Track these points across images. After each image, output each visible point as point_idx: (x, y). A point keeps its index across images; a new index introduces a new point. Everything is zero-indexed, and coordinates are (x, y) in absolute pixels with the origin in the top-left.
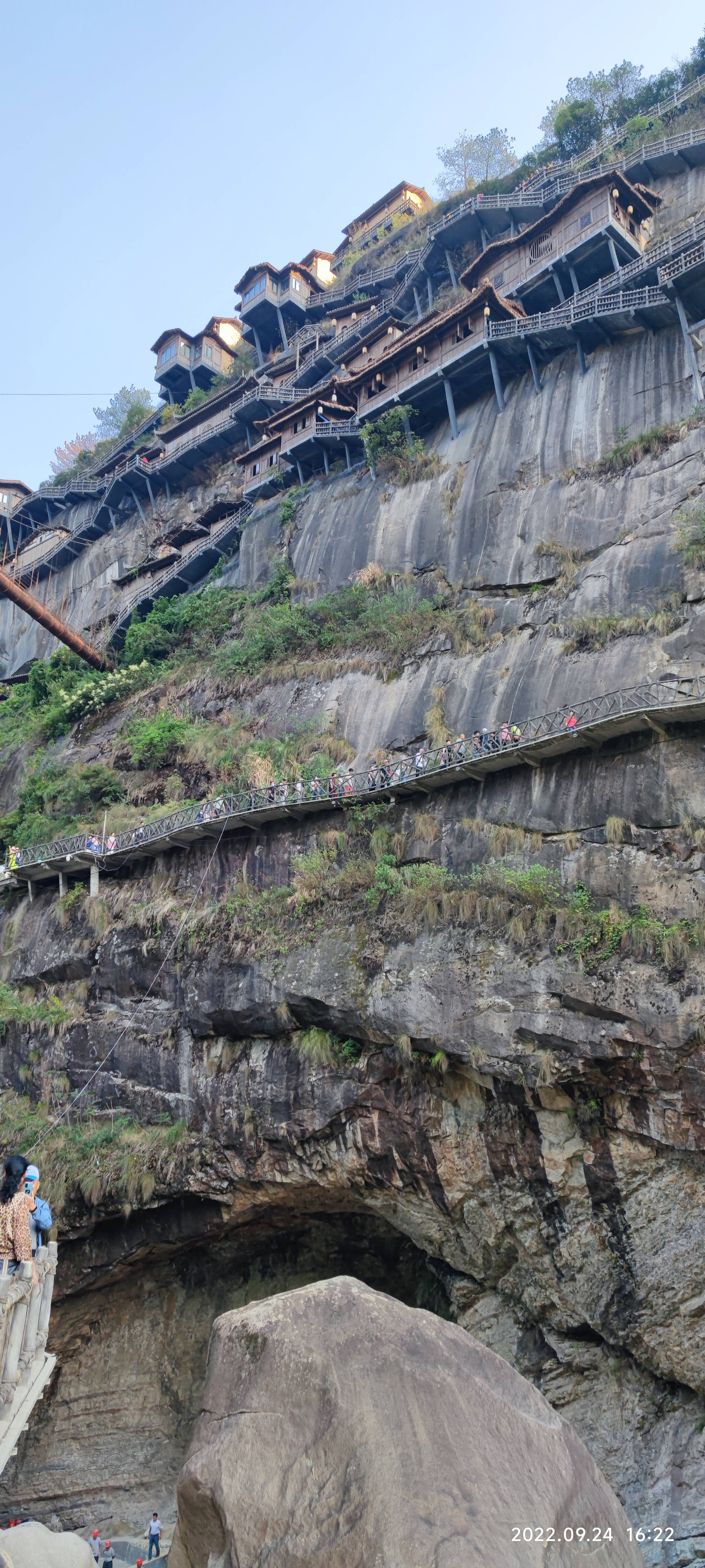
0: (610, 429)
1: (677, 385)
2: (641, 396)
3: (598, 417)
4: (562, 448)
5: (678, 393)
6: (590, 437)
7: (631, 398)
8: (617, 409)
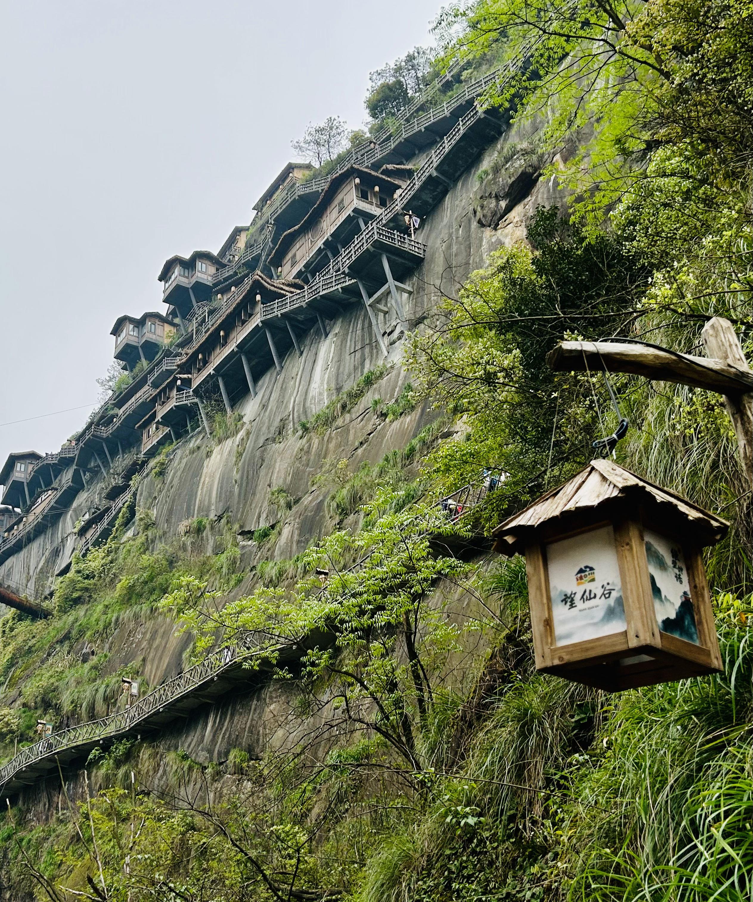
0: (333, 386)
1: (374, 344)
2: (353, 355)
3: (327, 376)
4: (304, 405)
5: (375, 351)
6: (320, 394)
7: (348, 357)
8: (338, 369)
